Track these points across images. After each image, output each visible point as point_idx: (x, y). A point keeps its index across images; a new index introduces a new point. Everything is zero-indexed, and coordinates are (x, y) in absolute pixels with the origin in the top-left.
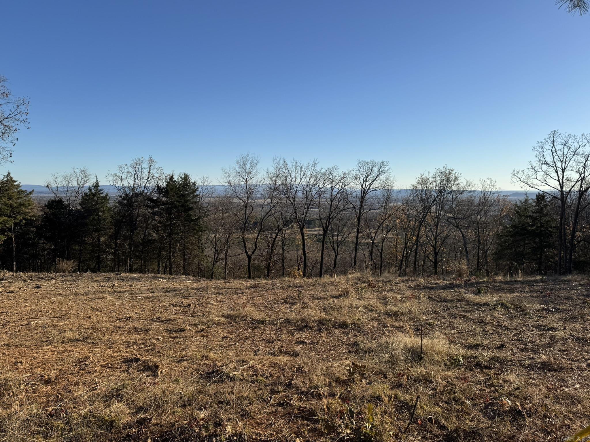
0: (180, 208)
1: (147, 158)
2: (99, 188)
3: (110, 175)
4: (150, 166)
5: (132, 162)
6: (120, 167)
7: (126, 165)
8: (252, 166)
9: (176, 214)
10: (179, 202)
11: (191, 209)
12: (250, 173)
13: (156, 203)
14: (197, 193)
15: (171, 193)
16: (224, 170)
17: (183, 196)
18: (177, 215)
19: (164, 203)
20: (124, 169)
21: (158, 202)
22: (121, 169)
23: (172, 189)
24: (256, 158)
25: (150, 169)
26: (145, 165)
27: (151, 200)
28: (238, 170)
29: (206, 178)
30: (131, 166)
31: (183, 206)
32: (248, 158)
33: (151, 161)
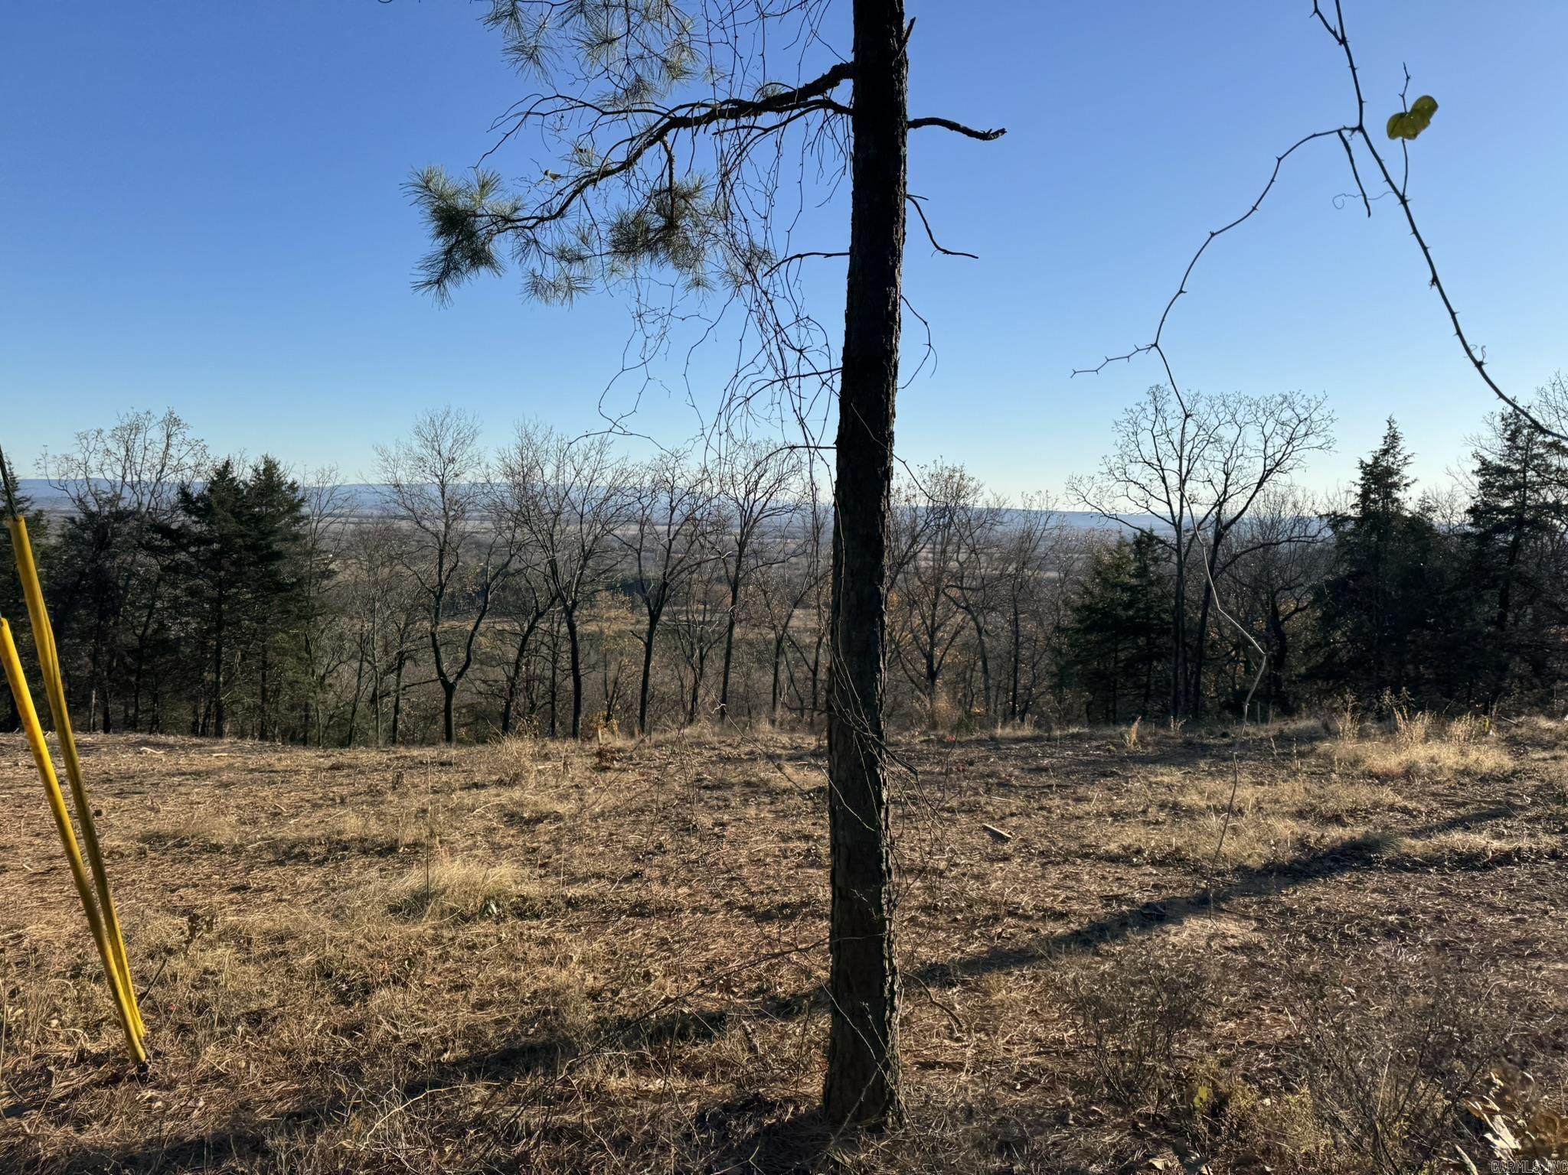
0: (244, 553)
1: (160, 414)
2: (18, 494)
3: (49, 458)
4: (169, 436)
5: (118, 424)
6: (82, 437)
7: (99, 432)
8: (460, 442)
9: (233, 569)
10: (243, 536)
11: (278, 555)
12: (452, 460)
13: (178, 538)
14: (305, 510)
15: (221, 513)
16: (382, 452)
17: (258, 519)
18: (235, 573)
19: (200, 540)
20: (93, 443)
21: (183, 536)
22: (85, 442)
23: (221, 502)
24: (470, 421)
25: (168, 446)
26: (156, 434)
27: (165, 531)
28: (419, 451)
29: (331, 471)
30: (113, 436)
31: (253, 548)
32: (448, 420)
33: (172, 422)
